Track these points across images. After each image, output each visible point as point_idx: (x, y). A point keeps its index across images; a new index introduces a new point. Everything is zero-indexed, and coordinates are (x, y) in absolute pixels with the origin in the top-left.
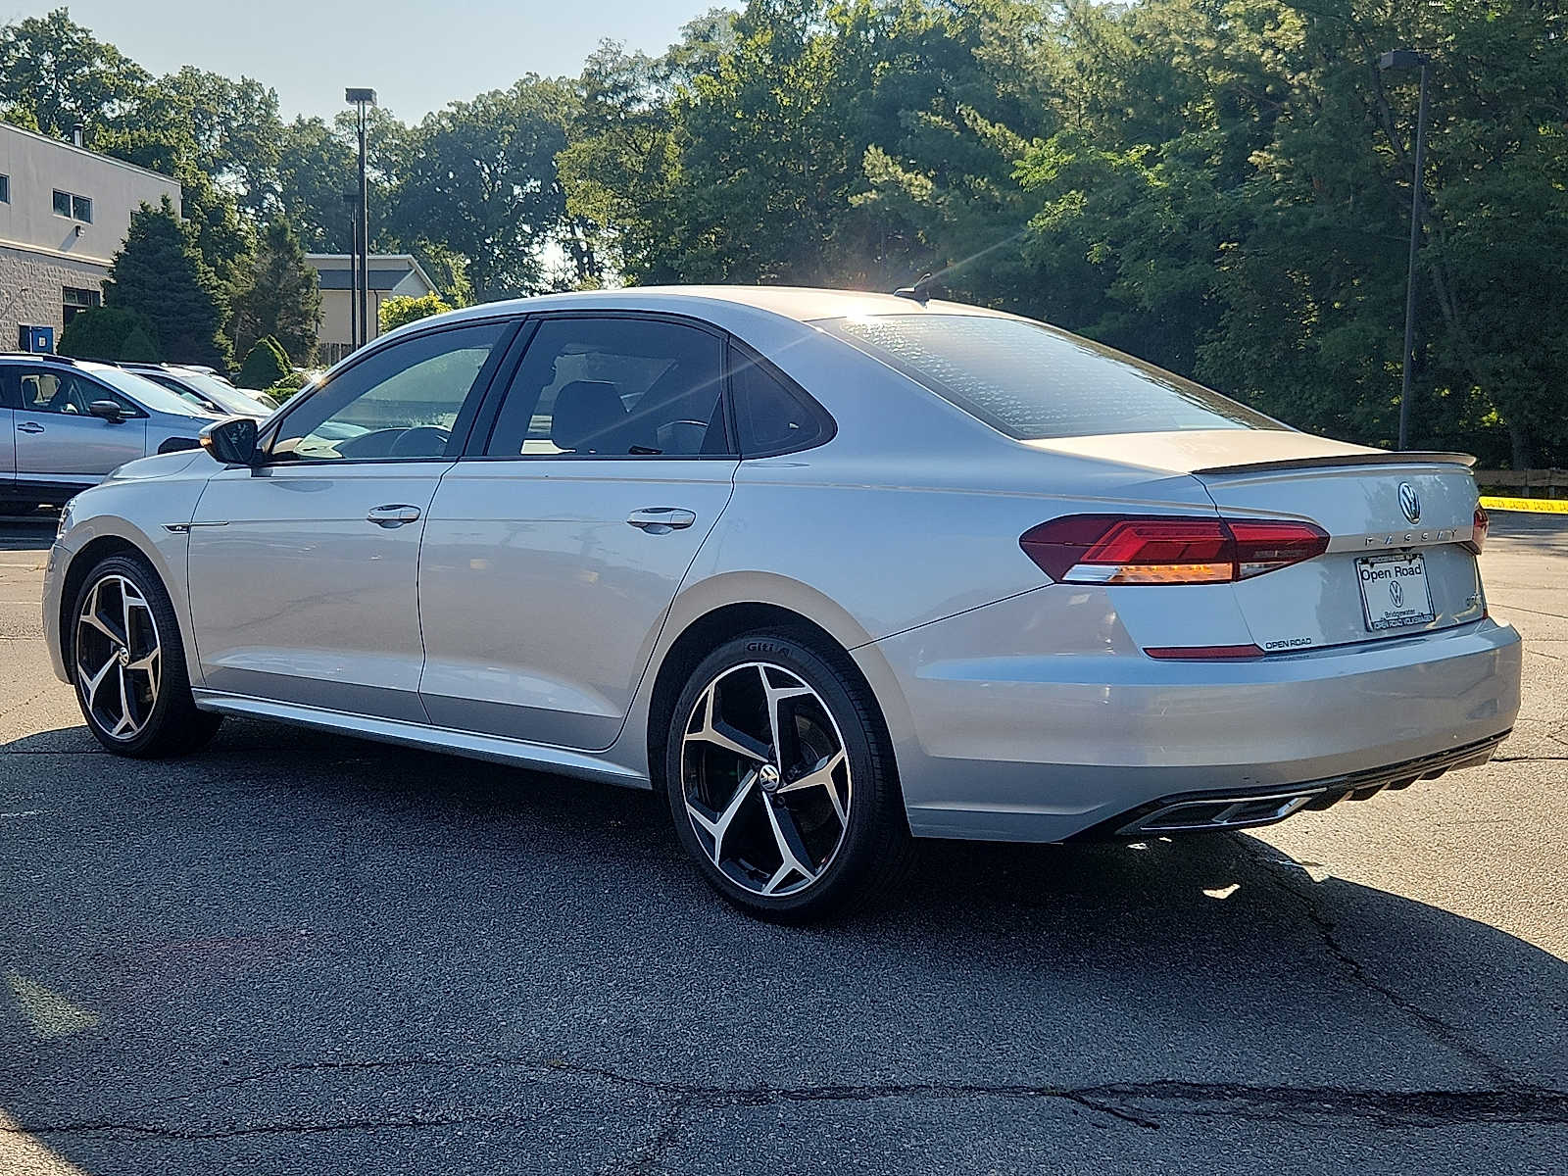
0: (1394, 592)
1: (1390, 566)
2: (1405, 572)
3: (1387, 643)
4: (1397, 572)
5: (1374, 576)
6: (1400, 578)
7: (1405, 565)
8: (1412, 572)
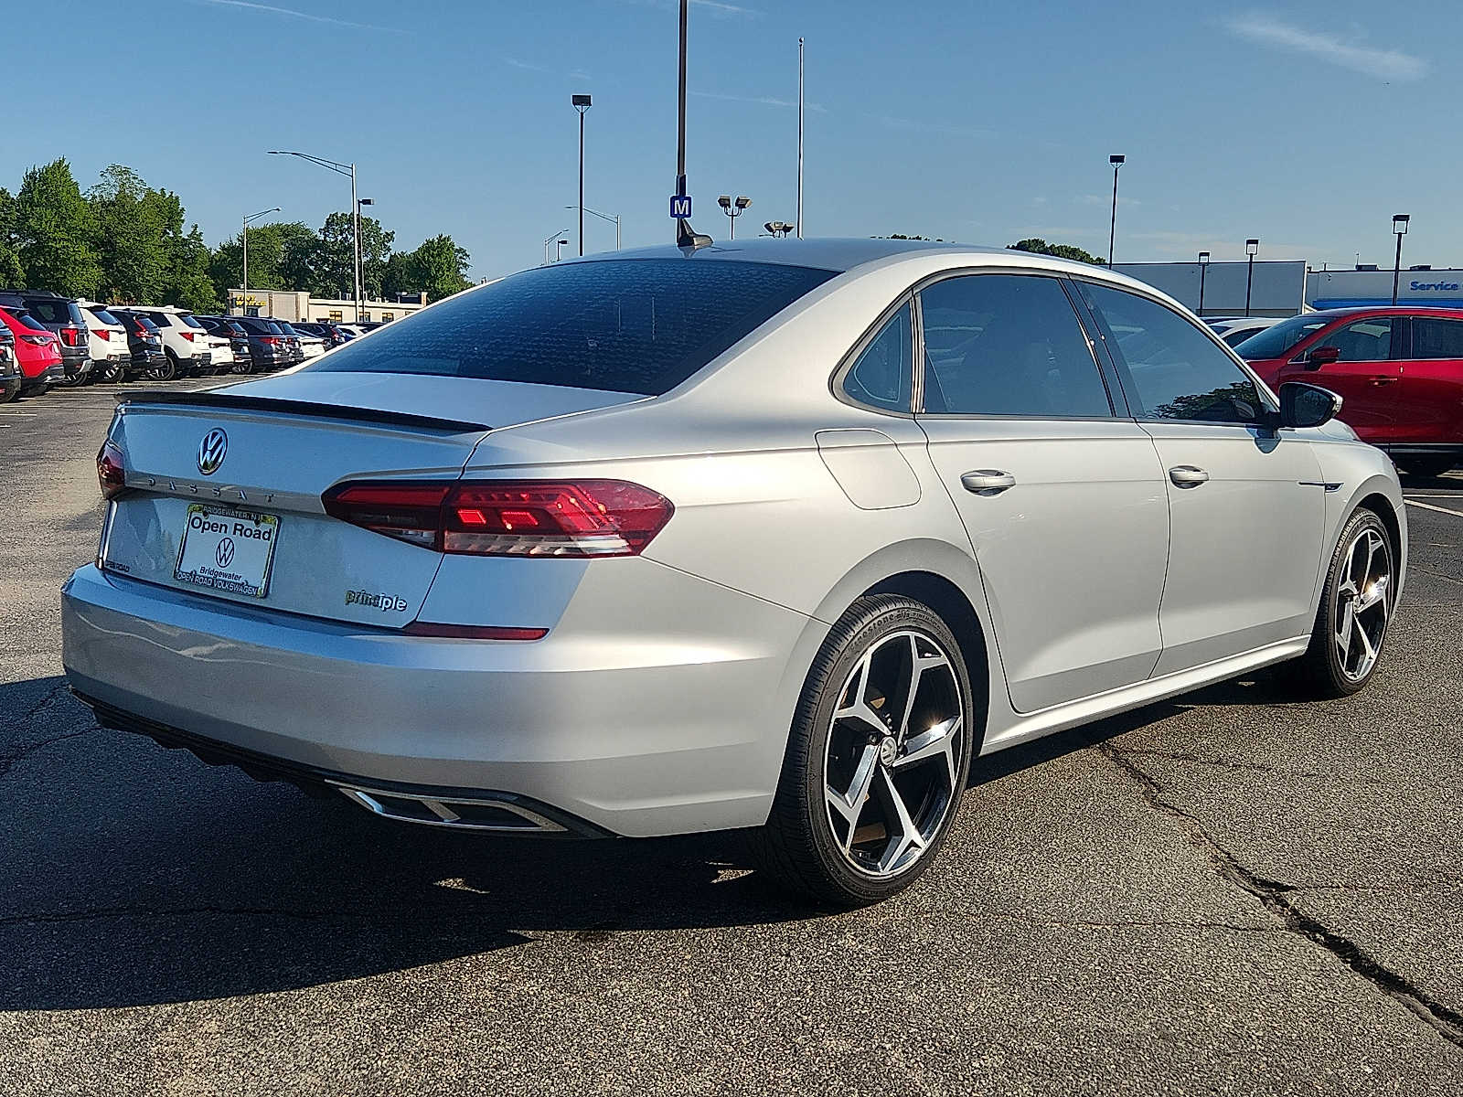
0: (222, 549)
1: (231, 522)
2: (248, 533)
3: (203, 601)
4: (236, 529)
5: (206, 526)
6: (237, 538)
7: (250, 524)
8: (258, 535)
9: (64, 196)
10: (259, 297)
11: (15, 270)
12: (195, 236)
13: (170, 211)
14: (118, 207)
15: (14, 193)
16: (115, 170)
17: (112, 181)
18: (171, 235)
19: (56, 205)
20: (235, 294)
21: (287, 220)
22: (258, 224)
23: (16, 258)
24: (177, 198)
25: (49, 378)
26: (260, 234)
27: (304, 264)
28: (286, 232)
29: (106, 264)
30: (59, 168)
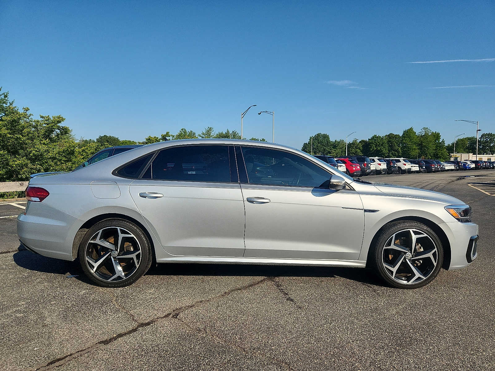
9: (412, 135)
10: (458, 155)
11: (399, 151)
12: (443, 141)
13: (437, 136)
14: (425, 137)
15: (401, 135)
16: (424, 128)
17: (424, 131)
18: (437, 142)
19: (409, 137)
20: (452, 154)
21: (470, 136)
22: (461, 137)
23: (400, 149)
24: (439, 133)
25: (355, 173)
26: (462, 140)
27: (474, 146)
28: (469, 139)
29: (421, 149)
30: (411, 129)
